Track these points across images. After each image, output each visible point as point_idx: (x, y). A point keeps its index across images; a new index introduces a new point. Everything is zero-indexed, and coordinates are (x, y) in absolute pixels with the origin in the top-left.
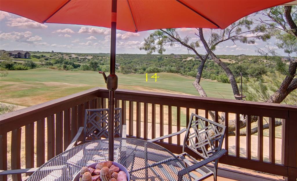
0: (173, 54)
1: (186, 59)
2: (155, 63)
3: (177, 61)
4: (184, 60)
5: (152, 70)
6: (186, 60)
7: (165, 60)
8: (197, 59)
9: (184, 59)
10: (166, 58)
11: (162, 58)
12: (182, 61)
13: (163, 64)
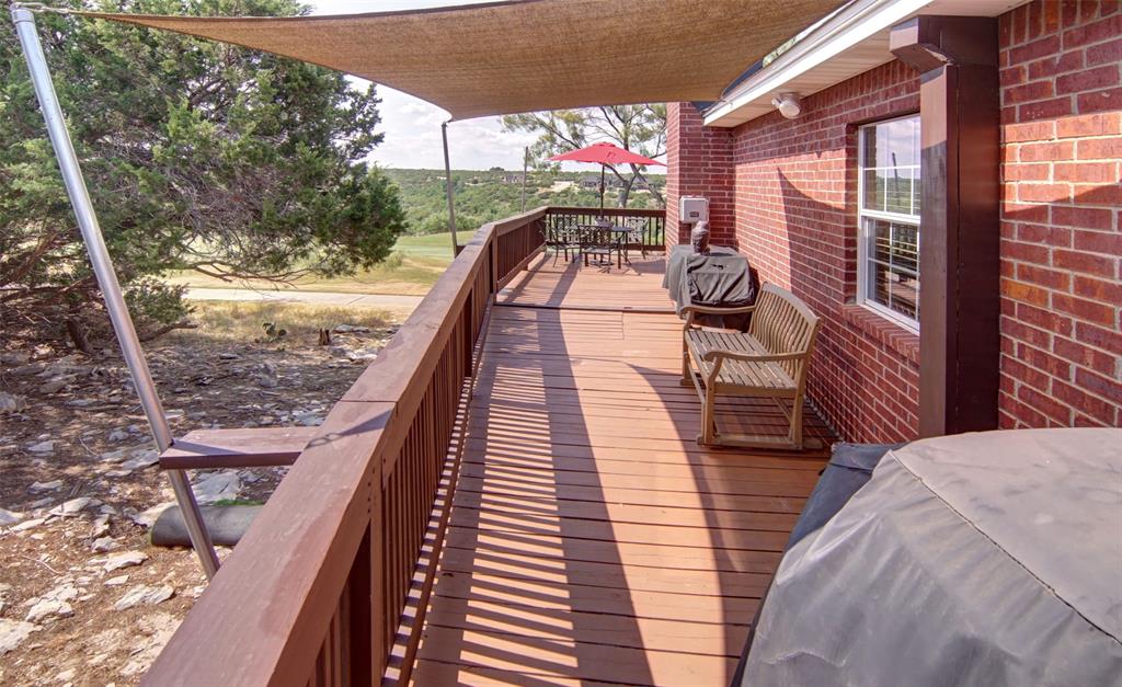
0: (498, 169)
1: (549, 187)
2: (431, 201)
3: (517, 194)
4: (542, 191)
5: (443, 224)
6: (549, 190)
7: (471, 192)
8: (587, 189)
9: (543, 186)
10: (476, 182)
11: (459, 183)
12: (536, 194)
13: (464, 206)
